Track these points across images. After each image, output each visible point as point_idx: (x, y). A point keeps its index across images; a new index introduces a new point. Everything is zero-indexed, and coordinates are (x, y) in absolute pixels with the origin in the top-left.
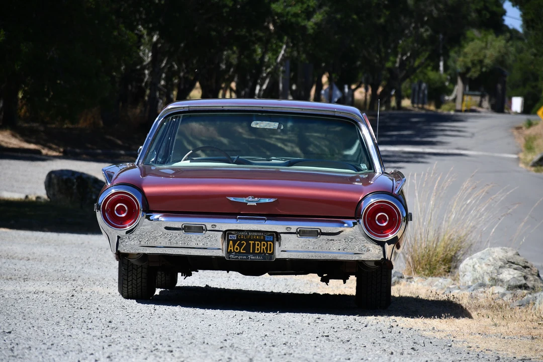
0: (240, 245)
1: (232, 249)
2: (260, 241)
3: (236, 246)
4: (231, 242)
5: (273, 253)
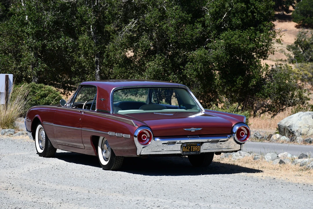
0: (187, 148)
1: (184, 150)
3: (186, 149)
4: (184, 147)
5: (200, 151)
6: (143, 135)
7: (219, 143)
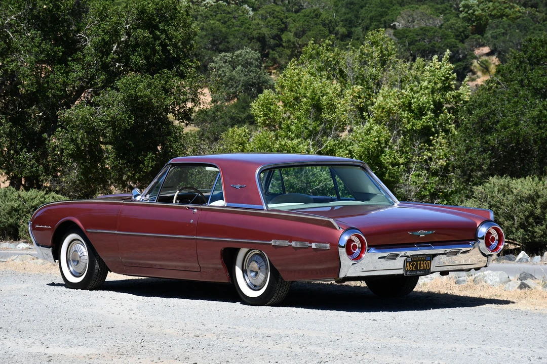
0: (413, 265)
2: (423, 261)
3: (410, 266)
4: (408, 263)
6: (352, 245)
7: (459, 255)
